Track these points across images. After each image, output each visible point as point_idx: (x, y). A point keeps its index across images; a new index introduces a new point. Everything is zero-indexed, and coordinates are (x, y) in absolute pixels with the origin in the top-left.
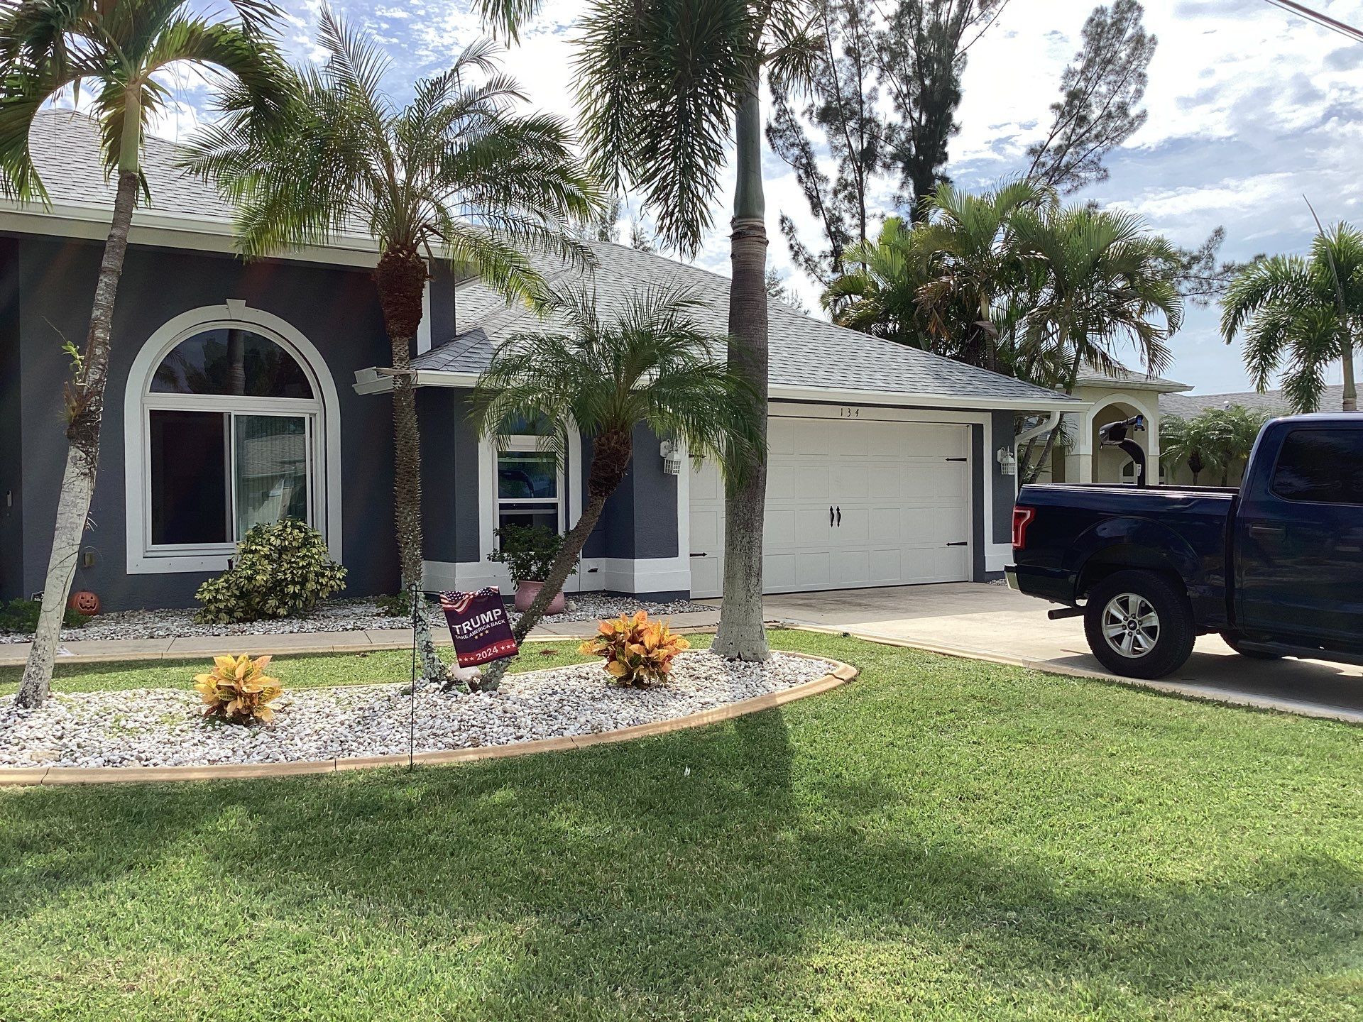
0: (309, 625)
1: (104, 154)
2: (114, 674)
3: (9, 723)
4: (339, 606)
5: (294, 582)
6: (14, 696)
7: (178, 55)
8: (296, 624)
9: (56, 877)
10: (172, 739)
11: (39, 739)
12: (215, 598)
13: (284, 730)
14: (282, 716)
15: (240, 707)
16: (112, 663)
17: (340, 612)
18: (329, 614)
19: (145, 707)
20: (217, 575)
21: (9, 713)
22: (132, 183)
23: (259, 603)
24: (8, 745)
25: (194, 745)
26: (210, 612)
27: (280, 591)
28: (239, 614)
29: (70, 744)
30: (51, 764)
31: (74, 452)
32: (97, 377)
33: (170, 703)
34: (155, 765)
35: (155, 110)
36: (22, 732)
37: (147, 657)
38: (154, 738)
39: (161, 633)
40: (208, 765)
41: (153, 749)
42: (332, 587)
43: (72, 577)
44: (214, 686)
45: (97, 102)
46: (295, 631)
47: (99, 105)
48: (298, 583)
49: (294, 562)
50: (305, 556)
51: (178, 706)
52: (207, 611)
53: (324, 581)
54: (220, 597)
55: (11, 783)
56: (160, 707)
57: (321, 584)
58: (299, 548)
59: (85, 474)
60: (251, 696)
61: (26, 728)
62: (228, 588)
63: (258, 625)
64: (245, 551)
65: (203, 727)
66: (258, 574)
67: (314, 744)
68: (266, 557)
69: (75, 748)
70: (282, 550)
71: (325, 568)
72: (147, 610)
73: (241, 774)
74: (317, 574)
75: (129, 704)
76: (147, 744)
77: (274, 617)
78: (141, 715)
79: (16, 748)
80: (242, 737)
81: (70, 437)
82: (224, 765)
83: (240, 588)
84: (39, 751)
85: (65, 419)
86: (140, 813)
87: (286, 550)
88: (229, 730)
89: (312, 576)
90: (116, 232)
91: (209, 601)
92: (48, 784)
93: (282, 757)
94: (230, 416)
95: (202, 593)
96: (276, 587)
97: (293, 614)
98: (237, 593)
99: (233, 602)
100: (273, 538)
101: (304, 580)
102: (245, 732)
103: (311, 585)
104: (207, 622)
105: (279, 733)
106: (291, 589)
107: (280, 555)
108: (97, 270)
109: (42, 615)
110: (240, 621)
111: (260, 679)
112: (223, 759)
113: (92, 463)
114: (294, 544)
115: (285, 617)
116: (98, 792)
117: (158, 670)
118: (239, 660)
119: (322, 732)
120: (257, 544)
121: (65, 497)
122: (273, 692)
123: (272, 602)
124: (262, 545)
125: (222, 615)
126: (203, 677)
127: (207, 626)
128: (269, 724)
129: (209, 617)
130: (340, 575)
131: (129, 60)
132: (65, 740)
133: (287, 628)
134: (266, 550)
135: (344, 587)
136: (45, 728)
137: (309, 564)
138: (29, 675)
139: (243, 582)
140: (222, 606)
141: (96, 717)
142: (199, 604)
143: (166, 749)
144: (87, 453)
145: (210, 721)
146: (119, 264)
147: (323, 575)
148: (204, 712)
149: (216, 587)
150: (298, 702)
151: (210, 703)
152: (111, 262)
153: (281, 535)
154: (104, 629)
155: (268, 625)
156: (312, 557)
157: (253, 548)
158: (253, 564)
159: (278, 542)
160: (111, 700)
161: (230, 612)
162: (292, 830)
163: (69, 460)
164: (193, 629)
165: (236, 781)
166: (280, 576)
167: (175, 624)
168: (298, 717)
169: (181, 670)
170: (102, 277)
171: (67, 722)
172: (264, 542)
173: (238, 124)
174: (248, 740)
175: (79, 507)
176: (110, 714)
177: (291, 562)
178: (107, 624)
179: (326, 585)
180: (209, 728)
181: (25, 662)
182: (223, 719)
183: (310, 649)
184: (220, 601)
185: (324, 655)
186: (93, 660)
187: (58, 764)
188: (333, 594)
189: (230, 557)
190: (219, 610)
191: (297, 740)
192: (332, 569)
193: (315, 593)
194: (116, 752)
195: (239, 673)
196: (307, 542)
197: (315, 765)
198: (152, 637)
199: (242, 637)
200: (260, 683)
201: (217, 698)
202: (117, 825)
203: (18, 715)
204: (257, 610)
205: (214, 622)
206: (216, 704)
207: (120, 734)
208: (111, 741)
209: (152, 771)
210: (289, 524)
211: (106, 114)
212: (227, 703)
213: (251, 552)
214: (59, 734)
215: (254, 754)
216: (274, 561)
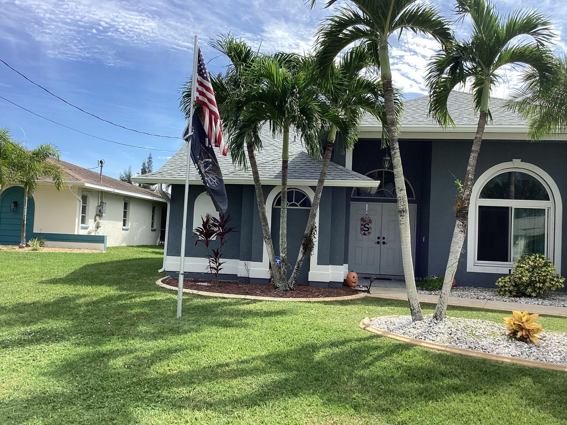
0: (546, 302)
1: (474, 105)
2: (465, 312)
3: (431, 325)
4: (559, 295)
5: (540, 283)
6: (432, 315)
7: (506, 62)
8: (540, 301)
9: (456, 389)
10: (495, 343)
11: (442, 333)
12: (504, 285)
13: (544, 348)
14: (541, 341)
15: (524, 334)
16: (464, 307)
17: (560, 298)
18: (555, 298)
19: (482, 327)
20: (505, 275)
21: (431, 321)
22: (485, 115)
23: (523, 289)
24: (431, 334)
25: (504, 347)
26: (502, 291)
27: (533, 285)
28: (514, 293)
29: (454, 337)
30: (448, 344)
31: (458, 222)
32: (468, 193)
33: (492, 327)
34: (488, 352)
35: (495, 84)
36: (436, 329)
37: (478, 307)
38: (487, 341)
39: (481, 297)
40: (511, 357)
41: (487, 345)
42: (557, 286)
43: (455, 271)
44: (512, 323)
45: (472, 85)
46: (540, 304)
47: (473, 86)
48: (541, 282)
49: (540, 273)
50: (545, 271)
51: (496, 329)
52: (500, 290)
53: (554, 283)
54: (506, 285)
55: (434, 349)
56: (489, 328)
57: (552, 284)
58: (542, 267)
59: (462, 231)
60: (528, 331)
61: (438, 328)
62: (510, 282)
63: (523, 299)
64: (518, 267)
65: (507, 340)
66: (524, 277)
67: (559, 357)
68: (527, 270)
69: (456, 339)
70: (534, 267)
71: (554, 277)
72: (474, 287)
73: (525, 364)
74: (551, 279)
75: (476, 325)
76: (484, 343)
77: (530, 296)
78: (481, 330)
79: (434, 335)
80: (525, 347)
81: (457, 216)
82: (518, 358)
83: (515, 282)
84: (443, 338)
85: (455, 210)
86: (486, 371)
87: (536, 267)
88: (519, 343)
89: (548, 280)
90: (478, 136)
91: (502, 286)
92: (447, 352)
93: (544, 360)
94: (512, 208)
95: (499, 282)
96: (531, 283)
97: (538, 296)
98: (514, 284)
99: (512, 288)
100: (530, 262)
101: (544, 282)
102: (526, 345)
103: (547, 284)
104: (500, 295)
105: (541, 349)
106: (538, 285)
107: (533, 269)
108: (470, 151)
109: (444, 285)
110: (514, 296)
111: (533, 324)
112: (518, 355)
113: (465, 227)
114: (540, 265)
115: (535, 297)
116: (467, 359)
117: (483, 313)
118: (523, 314)
119: (562, 352)
120: (523, 264)
121: (454, 239)
122: (538, 330)
123: (529, 290)
124: (525, 264)
125: (507, 293)
126: (507, 319)
127: (500, 297)
128: (536, 344)
129: (501, 293)
130: (561, 281)
131: (486, 68)
132: (452, 335)
133: (536, 302)
134: (527, 267)
135: (563, 286)
136: (445, 329)
137: (547, 275)
138: (438, 308)
139: (517, 280)
140: (507, 289)
141: (463, 328)
142: (497, 287)
143: (492, 347)
144: (463, 223)
145: (510, 338)
146: (479, 148)
147: (553, 280)
148: (507, 334)
149: (505, 281)
150: (548, 336)
151: (510, 330)
152: (476, 148)
153: (534, 261)
154: (459, 293)
155: (528, 300)
156: (549, 271)
157: (522, 265)
158: (522, 272)
159: (532, 264)
160: (468, 322)
161: (510, 292)
162: (554, 393)
163: (456, 225)
164: (495, 298)
165: (524, 366)
166: (533, 279)
167: (487, 294)
168: (549, 343)
169: (493, 314)
170: (472, 154)
171: (453, 328)
172: (526, 263)
173: (530, 86)
174: (527, 349)
175: (459, 244)
176: (469, 328)
177: (537, 273)
178: (459, 291)
179: (555, 285)
180: (510, 341)
181: (437, 303)
182: (516, 338)
183: (549, 313)
184: (506, 287)
185: (555, 317)
186: (456, 305)
187: (450, 344)
188: (558, 289)
189: (510, 269)
190: (506, 291)
191: (550, 353)
192: (558, 278)
193: (549, 288)
194: (473, 344)
195: (524, 319)
196: (546, 265)
197: (560, 366)
198: (478, 299)
199: (516, 303)
200: (533, 325)
201: (513, 329)
202: (477, 374)
203: (434, 322)
204: (522, 292)
205: (503, 296)
206: (512, 331)
207: (473, 337)
208: (470, 339)
209: (487, 354)
210: (538, 256)
211: (475, 89)
212: (518, 332)
213: (521, 267)
214: (450, 332)
215: (531, 356)
216: (530, 272)
